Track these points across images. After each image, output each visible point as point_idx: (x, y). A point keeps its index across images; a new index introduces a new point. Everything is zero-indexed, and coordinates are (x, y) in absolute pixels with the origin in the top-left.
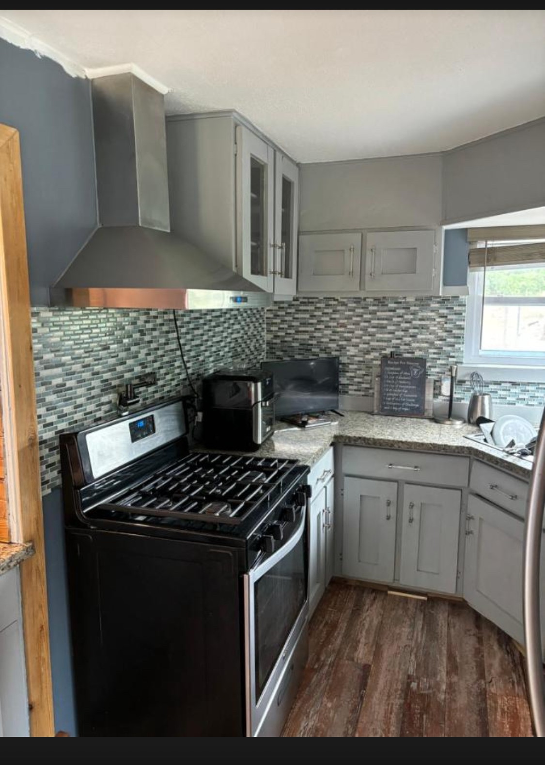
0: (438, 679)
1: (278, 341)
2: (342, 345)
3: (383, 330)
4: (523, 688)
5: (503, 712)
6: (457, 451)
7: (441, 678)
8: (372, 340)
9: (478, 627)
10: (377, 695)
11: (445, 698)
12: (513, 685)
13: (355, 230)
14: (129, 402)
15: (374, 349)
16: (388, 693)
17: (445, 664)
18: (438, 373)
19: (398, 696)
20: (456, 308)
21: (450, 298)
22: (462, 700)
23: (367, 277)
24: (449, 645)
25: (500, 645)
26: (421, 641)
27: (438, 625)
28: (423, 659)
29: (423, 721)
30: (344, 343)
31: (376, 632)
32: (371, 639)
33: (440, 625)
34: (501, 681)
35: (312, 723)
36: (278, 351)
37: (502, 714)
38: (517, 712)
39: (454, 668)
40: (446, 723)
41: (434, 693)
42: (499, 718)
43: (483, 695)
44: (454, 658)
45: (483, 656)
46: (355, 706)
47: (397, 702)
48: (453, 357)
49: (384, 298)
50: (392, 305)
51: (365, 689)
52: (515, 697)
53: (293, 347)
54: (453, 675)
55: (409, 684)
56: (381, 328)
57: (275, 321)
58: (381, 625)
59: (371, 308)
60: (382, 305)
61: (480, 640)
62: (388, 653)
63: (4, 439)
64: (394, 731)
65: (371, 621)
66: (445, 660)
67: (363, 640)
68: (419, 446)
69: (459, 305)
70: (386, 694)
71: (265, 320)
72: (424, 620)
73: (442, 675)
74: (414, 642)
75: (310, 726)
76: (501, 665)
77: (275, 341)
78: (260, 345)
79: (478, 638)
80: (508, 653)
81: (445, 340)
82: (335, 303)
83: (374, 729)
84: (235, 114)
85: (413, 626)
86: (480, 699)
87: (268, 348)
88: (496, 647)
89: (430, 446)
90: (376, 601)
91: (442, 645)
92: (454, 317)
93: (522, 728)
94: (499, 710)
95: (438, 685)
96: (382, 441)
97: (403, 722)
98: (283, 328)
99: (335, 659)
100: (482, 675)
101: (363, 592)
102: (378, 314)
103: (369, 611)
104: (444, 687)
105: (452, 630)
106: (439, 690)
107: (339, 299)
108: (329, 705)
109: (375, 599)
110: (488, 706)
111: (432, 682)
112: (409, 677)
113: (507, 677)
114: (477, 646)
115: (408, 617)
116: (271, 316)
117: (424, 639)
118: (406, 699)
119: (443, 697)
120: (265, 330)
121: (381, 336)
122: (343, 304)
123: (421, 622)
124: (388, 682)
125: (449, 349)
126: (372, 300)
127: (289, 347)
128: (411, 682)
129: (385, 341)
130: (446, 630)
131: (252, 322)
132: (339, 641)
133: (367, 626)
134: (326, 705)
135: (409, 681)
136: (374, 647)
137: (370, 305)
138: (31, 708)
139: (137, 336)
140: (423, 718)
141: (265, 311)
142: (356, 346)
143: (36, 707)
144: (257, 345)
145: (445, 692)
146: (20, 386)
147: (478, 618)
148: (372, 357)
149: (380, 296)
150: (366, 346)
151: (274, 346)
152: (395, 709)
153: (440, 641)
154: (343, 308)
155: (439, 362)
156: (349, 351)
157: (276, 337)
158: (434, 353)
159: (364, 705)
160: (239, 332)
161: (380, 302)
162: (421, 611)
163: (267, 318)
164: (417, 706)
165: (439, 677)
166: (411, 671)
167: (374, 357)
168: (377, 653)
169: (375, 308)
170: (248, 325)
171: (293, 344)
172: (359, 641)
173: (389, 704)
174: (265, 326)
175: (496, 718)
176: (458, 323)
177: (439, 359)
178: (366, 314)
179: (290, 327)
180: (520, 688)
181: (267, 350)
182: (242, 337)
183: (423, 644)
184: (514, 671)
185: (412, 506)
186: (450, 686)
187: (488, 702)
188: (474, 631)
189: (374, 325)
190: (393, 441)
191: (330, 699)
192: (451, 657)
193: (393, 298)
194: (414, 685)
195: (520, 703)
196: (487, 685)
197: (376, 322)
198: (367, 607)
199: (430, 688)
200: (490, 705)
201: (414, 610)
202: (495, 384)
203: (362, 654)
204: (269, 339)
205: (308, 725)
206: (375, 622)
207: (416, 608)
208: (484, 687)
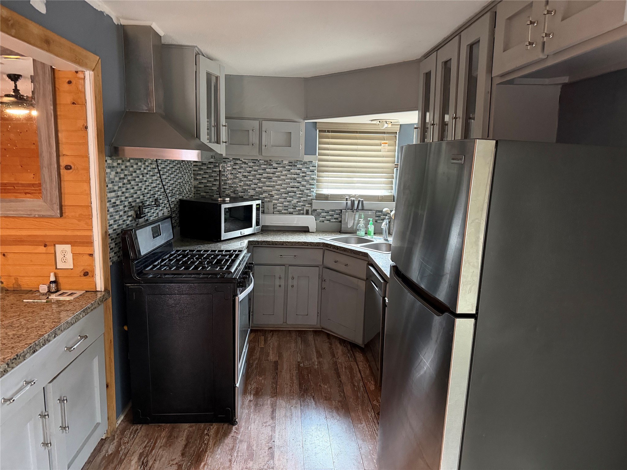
0: (313, 361)
1: (202, 186)
2: (246, 189)
3: (270, 180)
4: (353, 358)
5: (345, 368)
6: (317, 245)
7: (314, 360)
8: (263, 186)
9: (329, 339)
10: (284, 371)
11: (318, 367)
12: (349, 357)
13: (255, 119)
14: (142, 216)
15: (265, 192)
16: (290, 370)
17: (315, 355)
18: (302, 205)
19: (295, 370)
20: (311, 168)
21: (308, 162)
22: (326, 367)
23: (263, 147)
24: (316, 347)
25: (341, 344)
26: (302, 349)
27: (309, 340)
28: (304, 355)
29: (309, 377)
30: (246, 187)
31: (277, 348)
32: (276, 351)
33: (310, 340)
34: (343, 357)
35: (254, 386)
36: (202, 192)
37: (345, 369)
38: (352, 367)
39: (319, 355)
40: (320, 376)
41: (312, 366)
42: (344, 370)
43: (335, 363)
44: (319, 352)
45: (333, 349)
46: (274, 377)
47: (295, 372)
48: (310, 196)
49: (270, 160)
50: (275, 165)
51: (277, 370)
52: (350, 362)
53: (213, 189)
54: (320, 358)
55: (299, 365)
56: (269, 178)
57: (199, 172)
58: (279, 345)
59: (263, 166)
60: (269, 165)
61: (331, 344)
62: (285, 355)
63: (93, 231)
64: (296, 382)
65: (273, 344)
66: (315, 353)
67: (271, 352)
68: (297, 244)
69: (313, 166)
70: (289, 370)
71: (192, 171)
72: (301, 340)
73: (315, 359)
74: (298, 349)
75: (253, 387)
76: (342, 351)
77: (199, 186)
78: (191, 188)
79: (330, 343)
80: (345, 347)
81: (305, 186)
82: (241, 162)
83: (286, 383)
84: (196, 48)
85: (296, 342)
86: (334, 365)
87: (195, 190)
88: (339, 345)
89: (303, 243)
90: (274, 335)
91: (312, 348)
92: (310, 173)
93: (355, 372)
94: (344, 367)
95: (313, 363)
96: (277, 243)
97: (300, 378)
98: (205, 178)
99: (258, 362)
100: (333, 356)
101: (266, 333)
102: (267, 170)
103: (271, 340)
104: (316, 363)
105: (316, 342)
106: (314, 365)
107: (243, 159)
108: (261, 379)
109: (273, 334)
110: (338, 367)
111: (310, 362)
112: (298, 362)
113: (345, 355)
114: (330, 346)
115: (293, 339)
116: (197, 169)
117: (303, 347)
118: (299, 370)
119: (317, 367)
120: (193, 178)
121: (269, 183)
122: (245, 163)
123: (300, 341)
124: (288, 366)
125: (308, 191)
126: (263, 161)
127: (210, 190)
128: (300, 364)
129: (271, 187)
130: (313, 342)
131: (187, 173)
132: (258, 354)
133: (271, 346)
134: (259, 379)
135: (299, 364)
136: (278, 354)
137: (262, 165)
138: (107, 386)
139: (141, 177)
140: (309, 376)
141: (193, 166)
142: (254, 189)
143: (109, 386)
144: (189, 189)
145: (318, 365)
146: (102, 201)
147: (328, 336)
148: (264, 196)
149: (268, 159)
150: (260, 189)
151: (199, 189)
152: (294, 374)
153: (311, 347)
154: (246, 166)
155: (302, 199)
156: (250, 192)
157: (200, 183)
158: (300, 194)
159: (278, 376)
160: (181, 179)
161: (268, 163)
162: (299, 336)
163: (193, 170)
164: (305, 372)
165: (313, 360)
166: (299, 360)
167: (265, 196)
168: (280, 356)
169: (265, 166)
170: (185, 174)
171: (213, 188)
172: (269, 353)
173: (291, 374)
174: (192, 175)
175: (342, 370)
176: (312, 176)
177: (302, 197)
178: (259, 170)
179: (211, 176)
180: (352, 359)
181: (194, 192)
182: (182, 182)
183: (303, 349)
184: (349, 353)
185: (293, 278)
186: (319, 362)
187: (338, 365)
188: (327, 340)
189: (265, 177)
190: (283, 242)
191: (260, 376)
192: (318, 352)
193: (275, 161)
194: (302, 365)
195: (353, 364)
196: (337, 359)
197: (266, 175)
198: (269, 338)
199: (309, 365)
200: (339, 366)
201: (296, 336)
202: (332, 211)
203: (272, 357)
204: (196, 184)
205: (252, 387)
206: (276, 344)
207: (296, 335)
208: (335, 360)
